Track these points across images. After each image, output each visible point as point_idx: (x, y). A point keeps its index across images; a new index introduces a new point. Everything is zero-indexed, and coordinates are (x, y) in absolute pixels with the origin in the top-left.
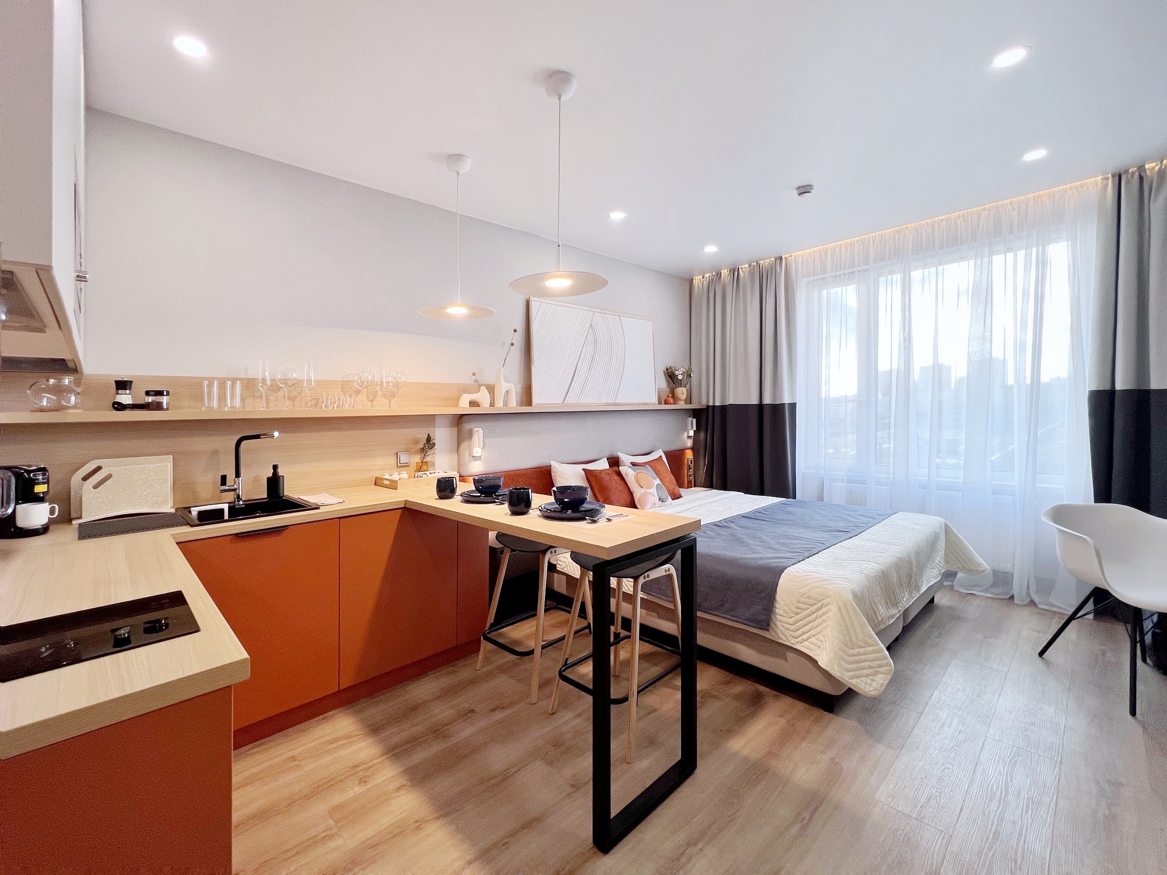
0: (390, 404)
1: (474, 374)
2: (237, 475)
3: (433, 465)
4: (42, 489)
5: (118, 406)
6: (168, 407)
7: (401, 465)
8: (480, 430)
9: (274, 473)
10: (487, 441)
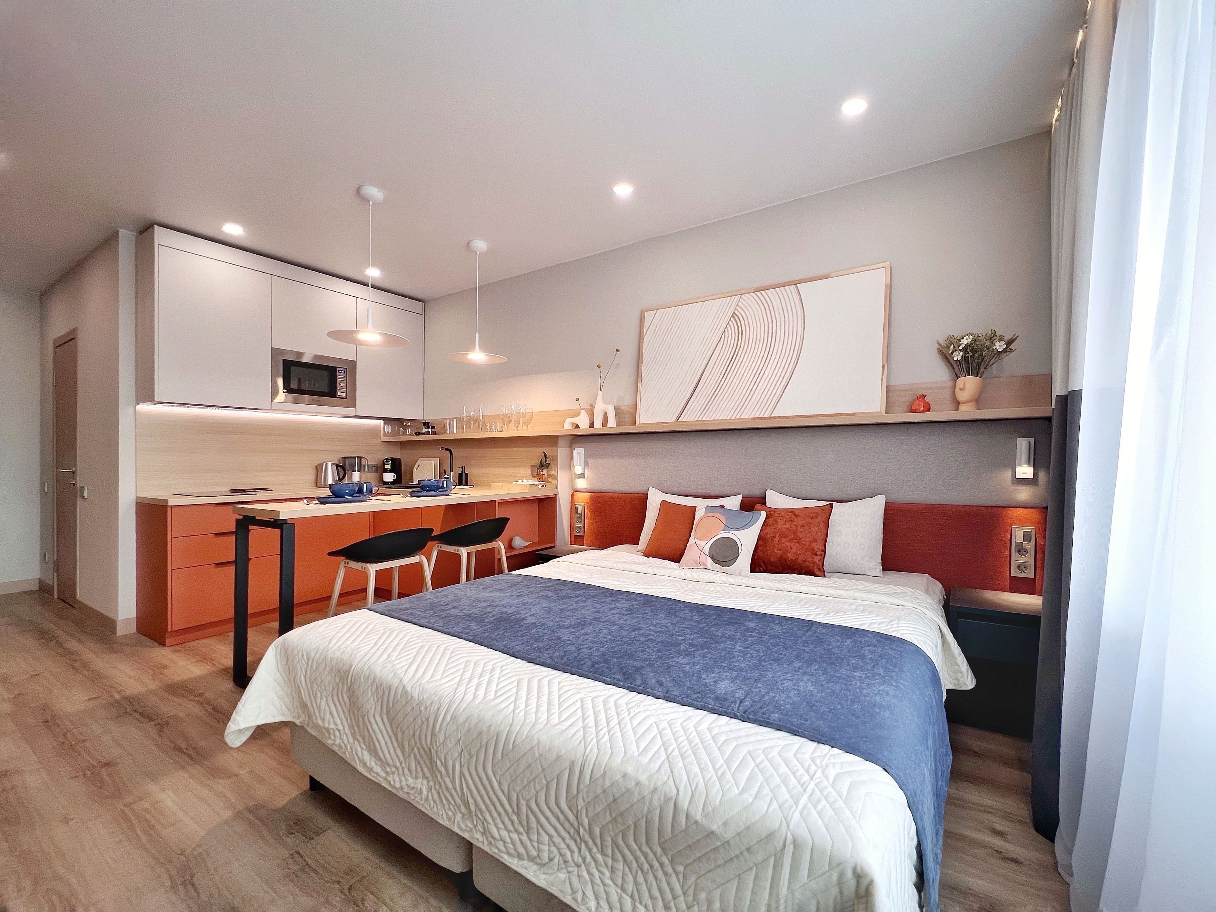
1: (577, 400)
2: (451, 470)
3: (555, 478)
4: (388, 467)
5: (418, 434)
6: (434, 433)
7: (533, 475)
8: (581, 450)
9: (462, 471)
10: (590, 461)
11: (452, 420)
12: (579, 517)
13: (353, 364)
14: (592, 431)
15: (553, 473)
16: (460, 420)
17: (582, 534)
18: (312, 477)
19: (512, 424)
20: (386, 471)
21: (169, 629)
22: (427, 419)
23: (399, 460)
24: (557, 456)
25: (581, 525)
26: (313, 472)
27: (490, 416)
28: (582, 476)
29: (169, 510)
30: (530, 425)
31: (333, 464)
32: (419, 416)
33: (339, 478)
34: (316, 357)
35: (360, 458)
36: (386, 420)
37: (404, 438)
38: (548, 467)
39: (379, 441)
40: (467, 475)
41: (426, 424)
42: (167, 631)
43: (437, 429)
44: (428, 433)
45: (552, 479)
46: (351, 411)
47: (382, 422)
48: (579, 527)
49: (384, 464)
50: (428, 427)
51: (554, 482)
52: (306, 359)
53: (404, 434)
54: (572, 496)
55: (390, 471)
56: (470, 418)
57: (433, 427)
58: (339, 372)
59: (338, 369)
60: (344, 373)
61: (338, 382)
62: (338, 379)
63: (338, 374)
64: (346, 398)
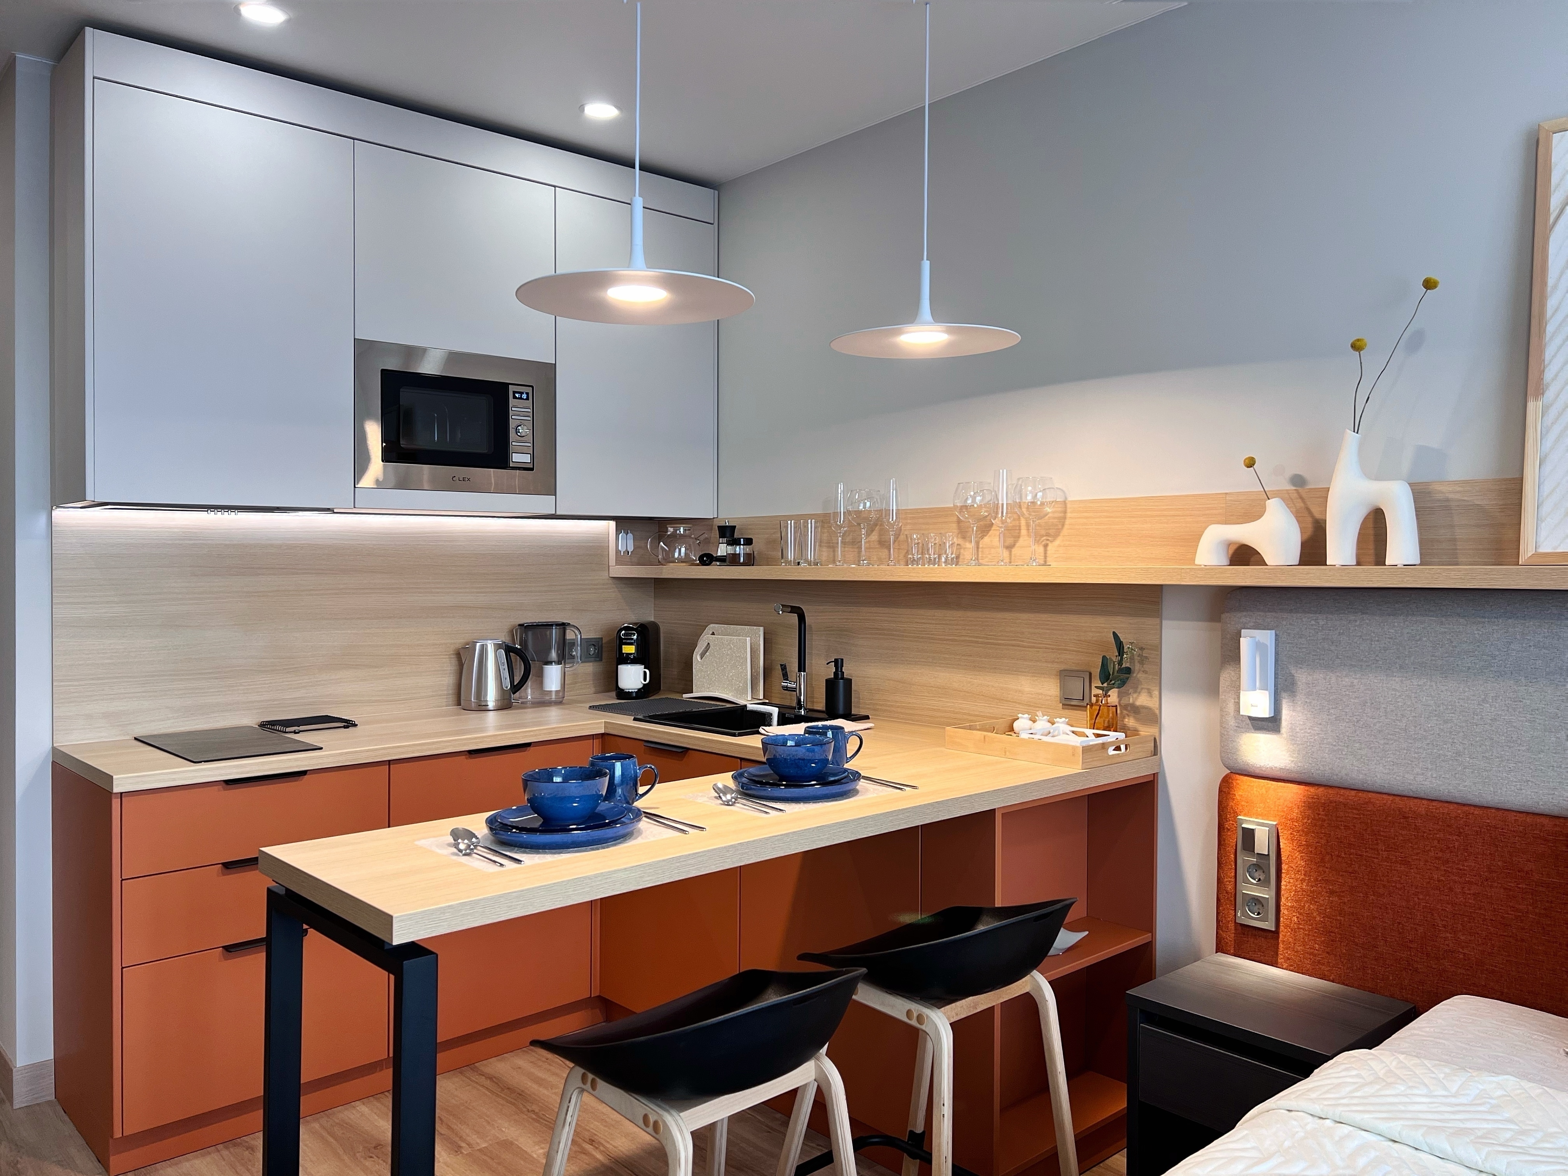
0: (1045, 553)
1: (1250, 463)
2: (802, 667)
3: (1153, 718)
4: (629, 649)
5: (707, 559)
6: (750, 560)
7: (1068, 703)
8: (1267, 637)
9: (836, 674)
10: (1302, 677)
11: (801, 520)
12: (1257, 867)
13: (548, 372)
14: (1312, 577)
15: (1142, 700)
16: (825, 521)
17: (1269, 925)
18: (447, 680)
19: (993, 539)
20: (626, 660)
21: (118, 1134)
22: (728, 515)
23: (655, 627)
24: (1158, 648)
25: (1266, 894)
26: (449, 666)
27: (916, 511)
28: (1271, 724)
29: (116, 803)
30: (1058, 542)
31: (498, 647)
32: (704, 511)
33: (512, 681)
34: (454, 357)
35: (563, 626)
36: (624, 523)
37: (669, 571)
38: (1123, 683)
39: (605, 575)
40: (848, 682)
41: (728, 533)
42: (112, 1137)
43: (758, 545)
44: (733, 560)
45: (1137, 720)
46: (544, 503)
47: (612, 524)
48: (1257, 900)
49: (621, 642)
50: (734, 542)
51: (1146, 731)
52: (430, 367)
53: (669, 559)
54: (1225, 789)
55: (634, 661)
56: (858, 519)
57: (749, 542)
58: (515, 397)
59: (512, 389)
60: (527, 399)
61: (512, 424)
62: (513, 417)
63: (512, 402)
64: (532, 469)
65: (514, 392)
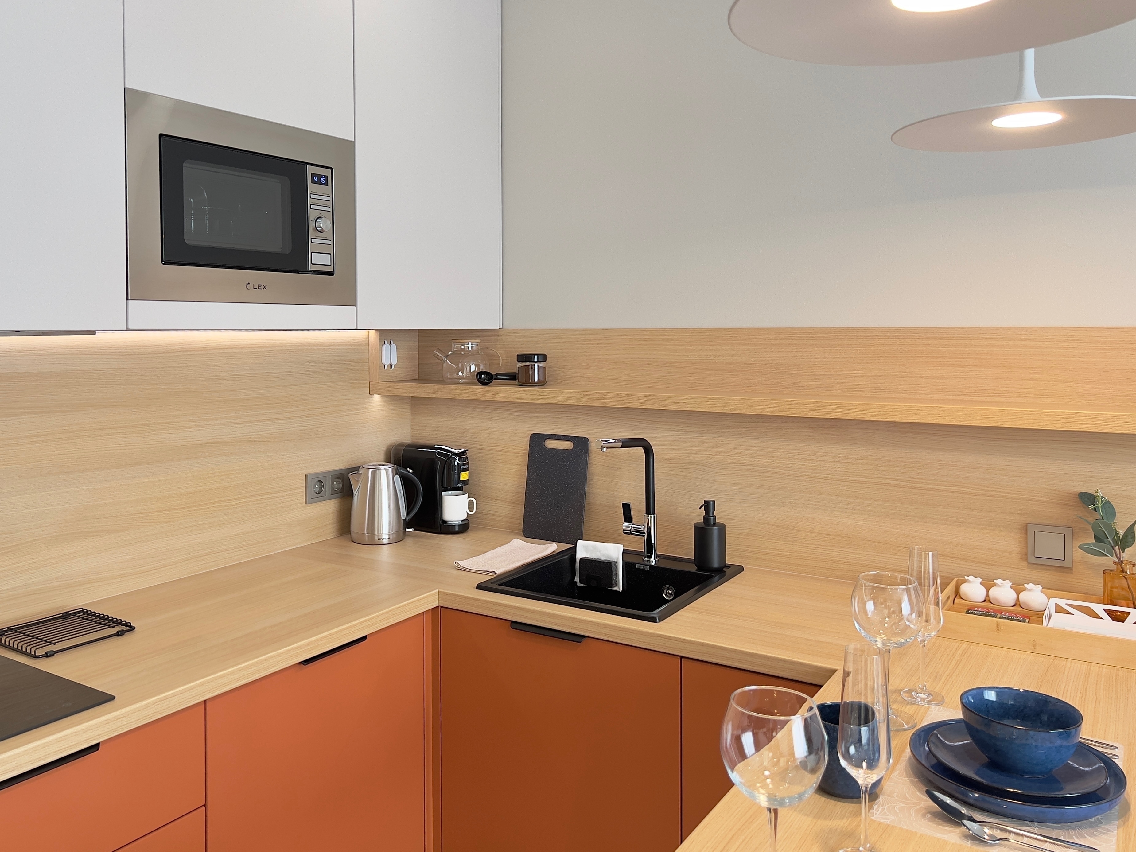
2: (652, 509)
9: (705, 518)
13: (347, 152)
58: (313, 182)
59: (310, 170)
60: (326, 184)
61: (312, 215)
62: (312, 207)
63: (311, 187)
64: (331, 274)
65: (313, 175)
